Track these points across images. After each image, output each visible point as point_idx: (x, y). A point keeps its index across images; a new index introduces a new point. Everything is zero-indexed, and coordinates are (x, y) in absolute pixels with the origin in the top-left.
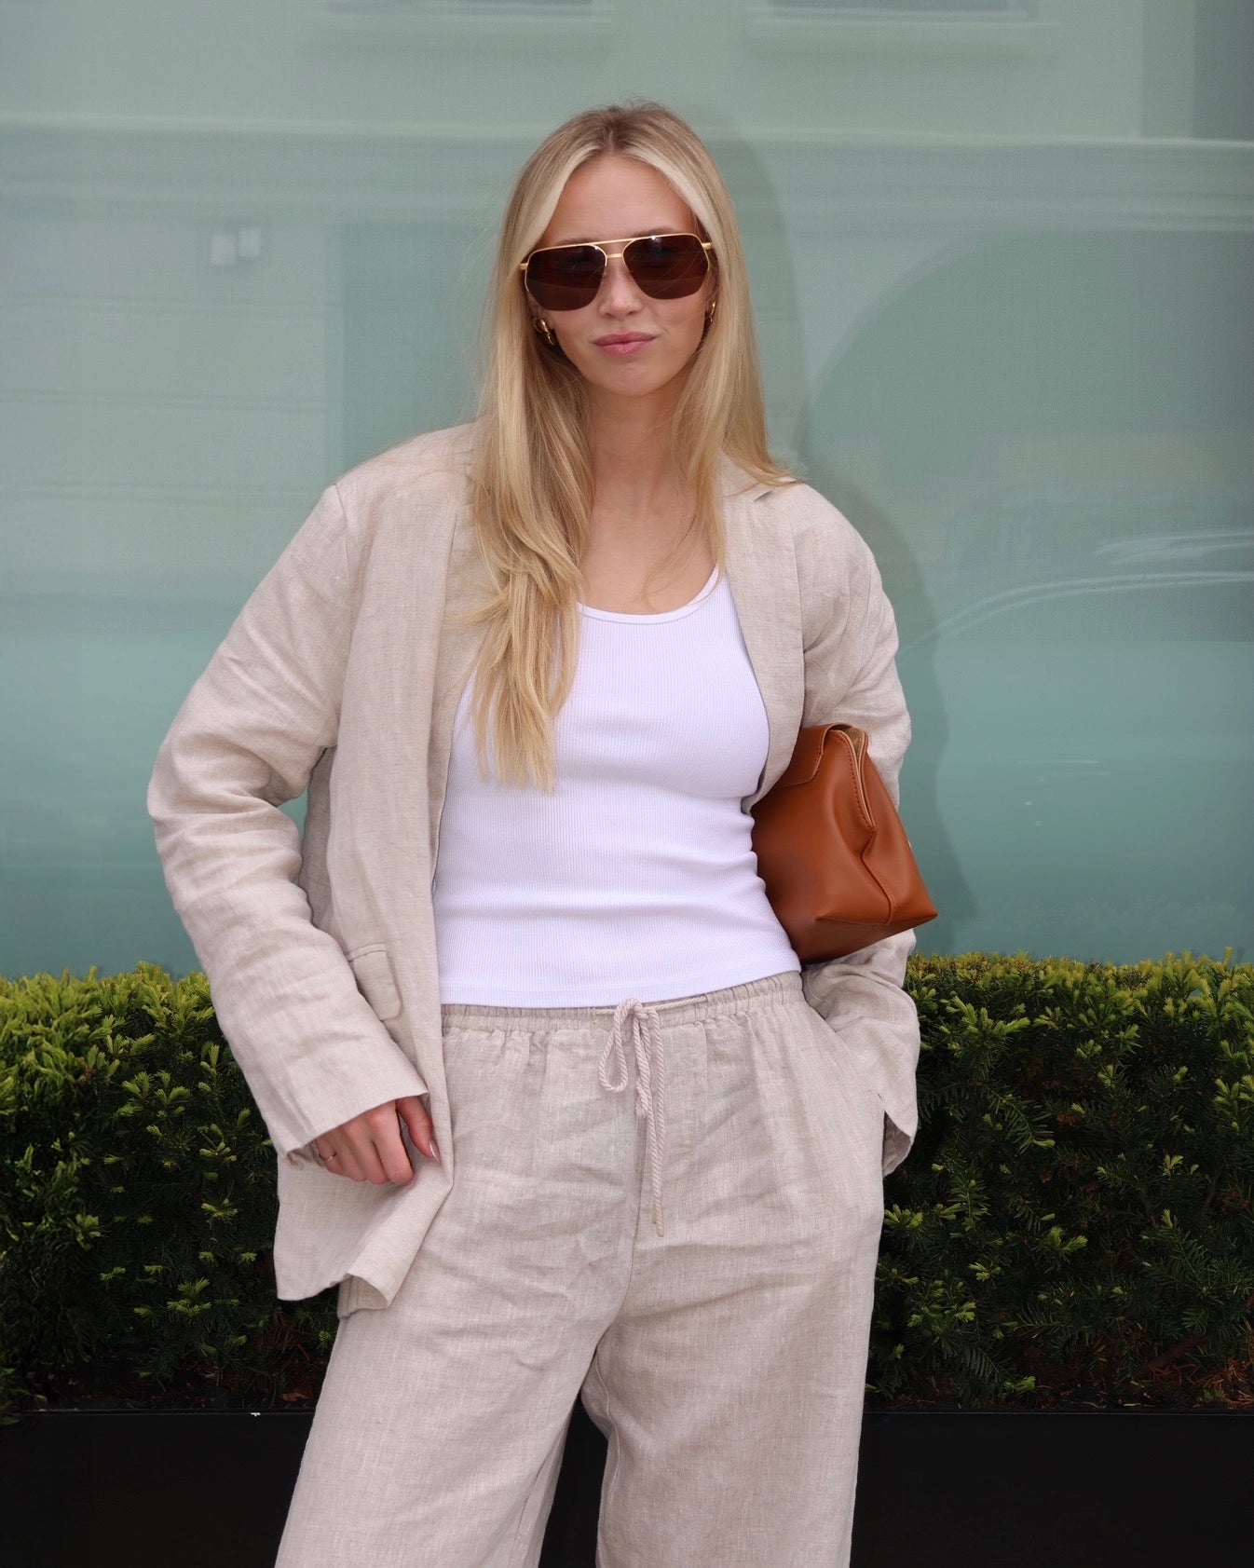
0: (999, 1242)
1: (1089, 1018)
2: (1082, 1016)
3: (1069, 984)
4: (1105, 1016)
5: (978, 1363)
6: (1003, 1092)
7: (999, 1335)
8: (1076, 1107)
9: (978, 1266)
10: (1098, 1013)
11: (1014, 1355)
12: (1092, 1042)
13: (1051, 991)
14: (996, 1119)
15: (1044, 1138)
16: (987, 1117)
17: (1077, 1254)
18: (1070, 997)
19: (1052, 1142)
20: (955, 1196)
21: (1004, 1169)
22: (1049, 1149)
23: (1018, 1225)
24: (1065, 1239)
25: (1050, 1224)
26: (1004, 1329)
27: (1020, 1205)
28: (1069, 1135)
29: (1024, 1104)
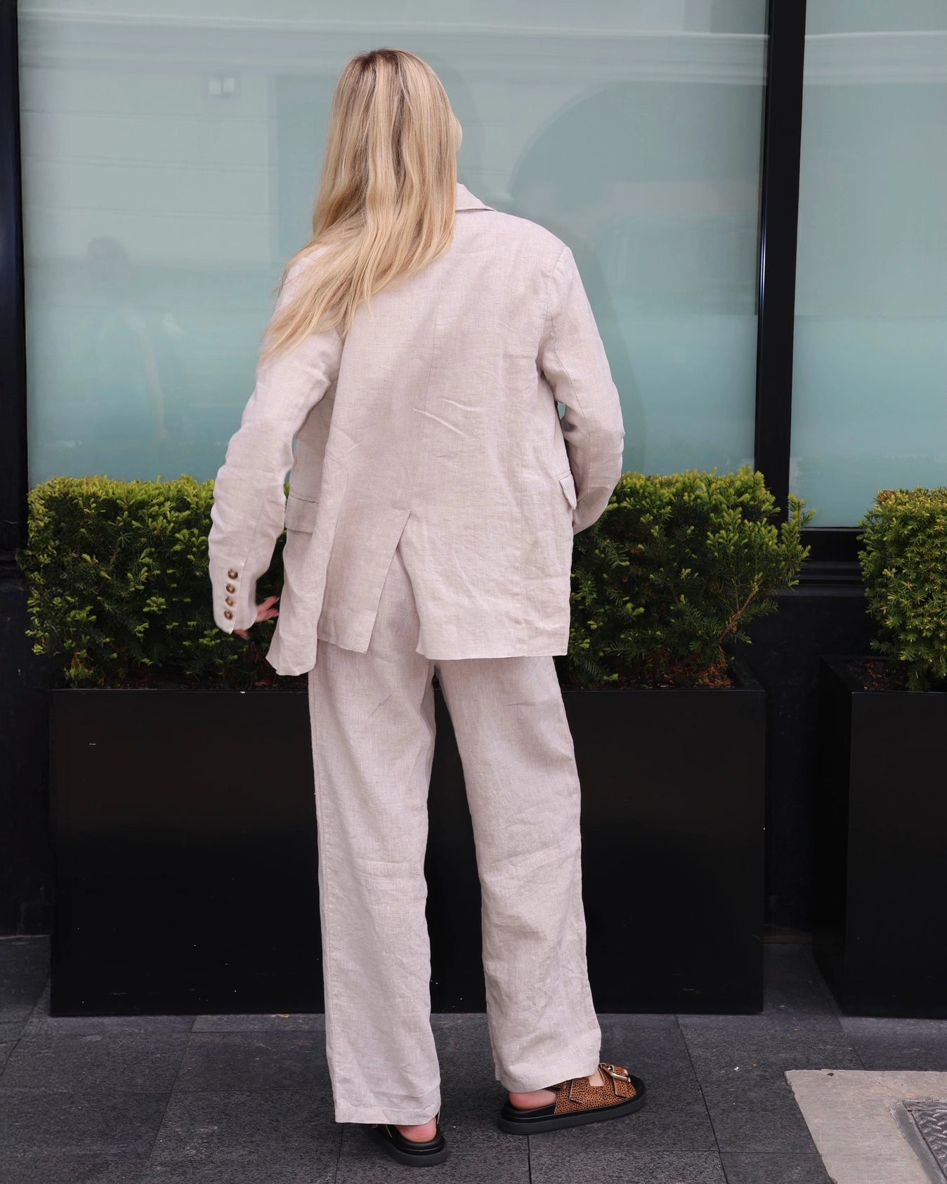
0: (602, 610)
1: (647, 503)
2: (644, 502)
3: (638, 486)
4: (655, 502)
5: (591, 668)
6: (605, 539)
7: (601, 654)
8: (640, 546)
9: (591, 622)
10: (651, 501)
11: (609, 663)
12: (648, 514)
13: (629, 490)
14: (601, 552)
15: (625, 561)
16: (597, 551)
17: (640, 615)
18: (638, 493)
19: (628, 563)
20: (581, 589)
21: (605, 576)
22: (627, 567)
23: (612, 602)
24: (633, 609)
25: (626, 602)
26: (604, 652)
27: (612, 593)
28: (636, 559)
29: (615, 545)
